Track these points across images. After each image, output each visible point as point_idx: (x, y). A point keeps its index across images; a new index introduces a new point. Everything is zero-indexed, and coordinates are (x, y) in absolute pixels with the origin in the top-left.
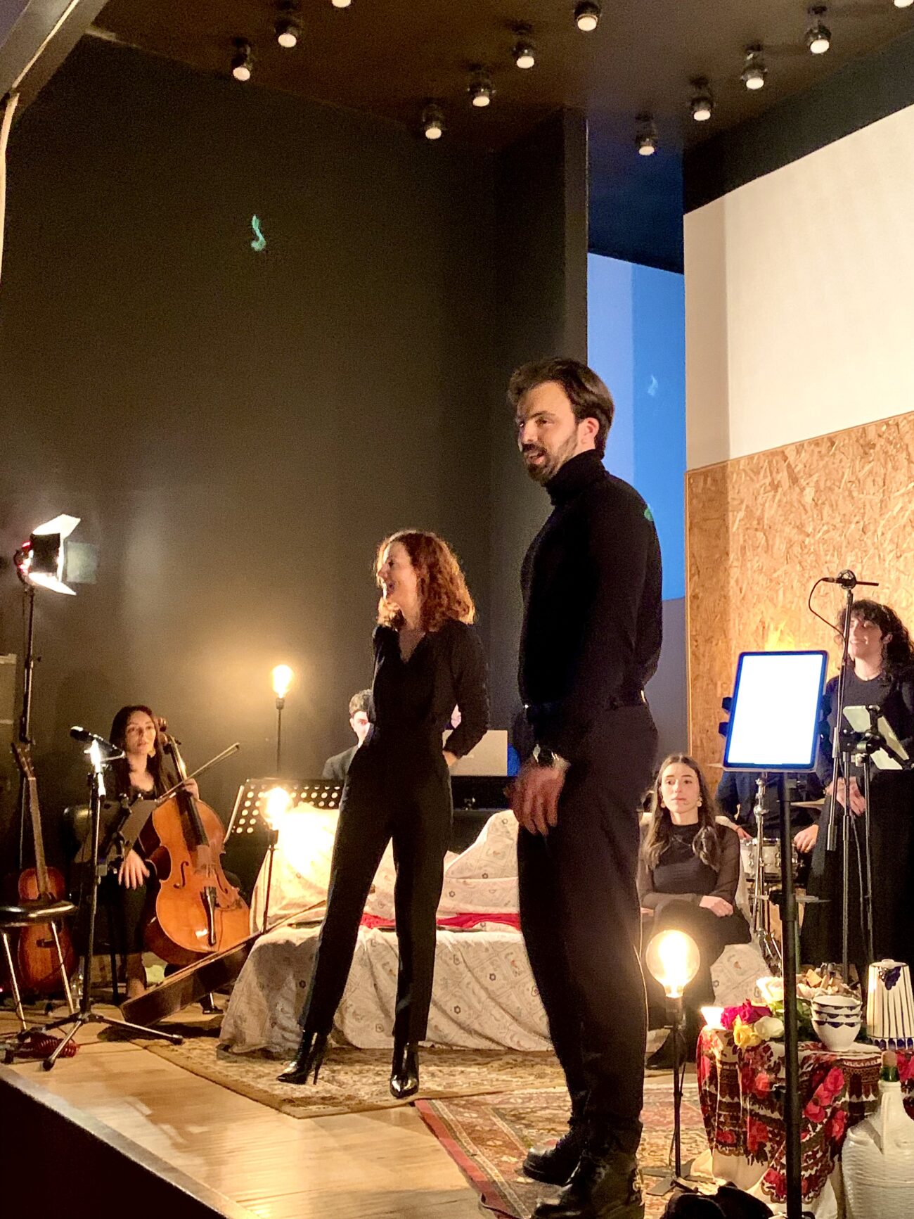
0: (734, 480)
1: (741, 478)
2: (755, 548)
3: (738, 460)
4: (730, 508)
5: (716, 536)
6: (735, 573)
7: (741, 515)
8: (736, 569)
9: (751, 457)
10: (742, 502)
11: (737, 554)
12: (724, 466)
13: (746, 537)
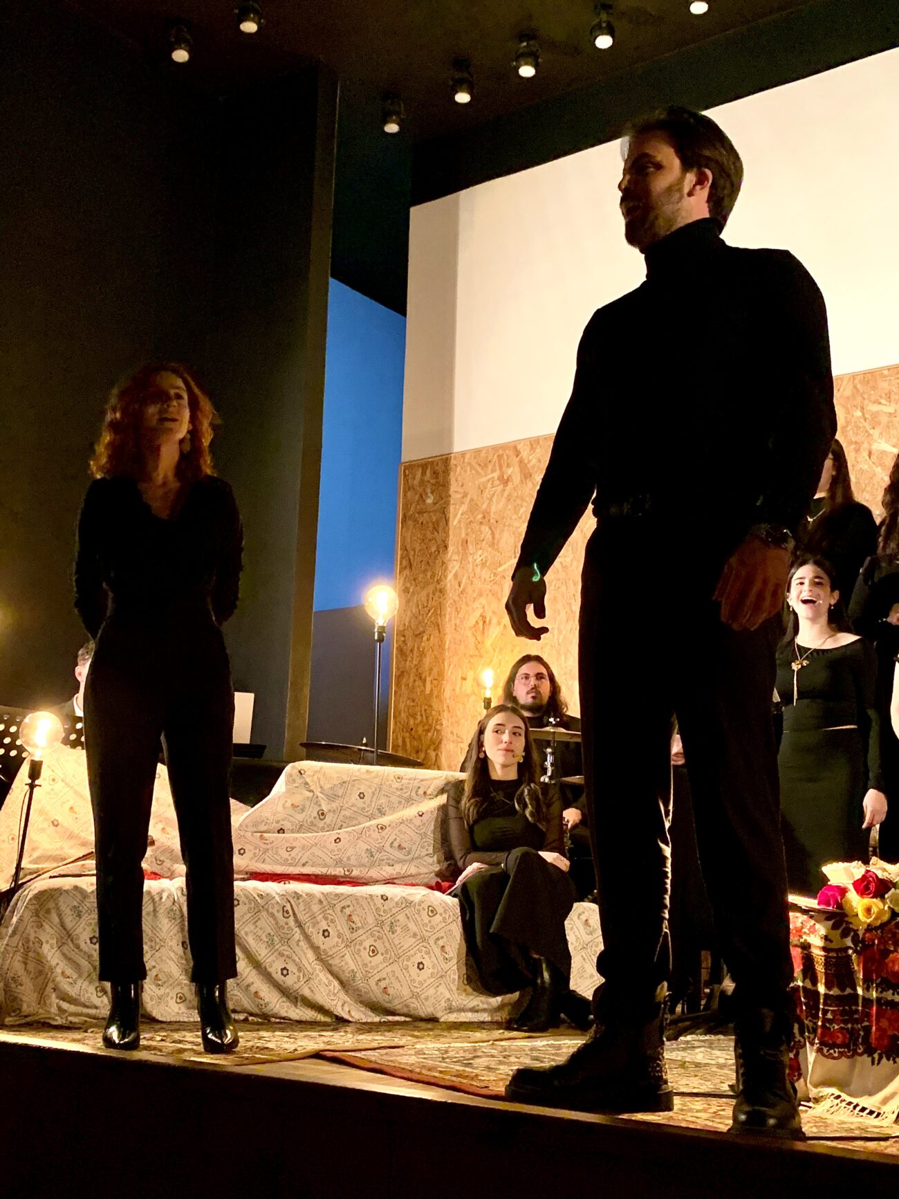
0: (457, 474)
1: (466, 471)
2: (478, 542)
3: (463, 454)
4: (452, 502)
5: (434, 528)
6: (454, 567)
7: (464, 508)
8: (455, 563)
9: (478, 452)
10: (465, 495)
11: (458, 548)
12: (447, 459)
13: (469, 531)
